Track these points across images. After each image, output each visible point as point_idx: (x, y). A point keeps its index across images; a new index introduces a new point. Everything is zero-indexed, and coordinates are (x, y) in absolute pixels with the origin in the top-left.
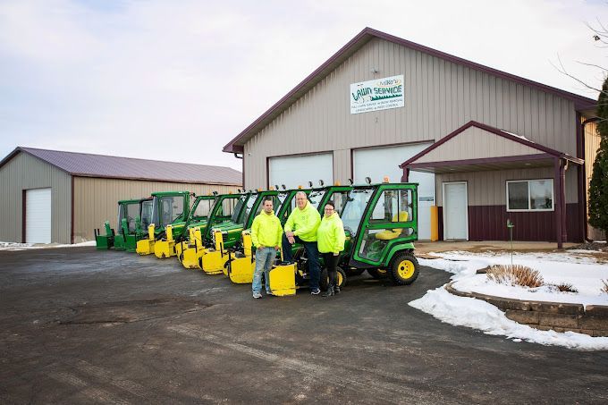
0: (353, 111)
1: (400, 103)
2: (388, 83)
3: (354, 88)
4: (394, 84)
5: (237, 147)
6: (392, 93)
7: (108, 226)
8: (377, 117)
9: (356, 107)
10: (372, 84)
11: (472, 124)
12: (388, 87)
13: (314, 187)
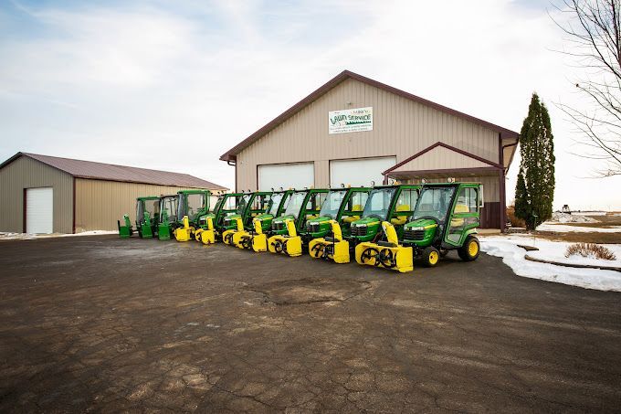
0: (331, 132)
1: (369, 127)
2: (359, 112)
3: (332, 115)
4: (364, 114)
5: (231, 157)
6: (364, 120)
7: (127, 218)
8: (350, 137)
9: (333, 129)
10: (347, 112)
11: (439, 144)
12: (360, 115)
13: (376, 185)
